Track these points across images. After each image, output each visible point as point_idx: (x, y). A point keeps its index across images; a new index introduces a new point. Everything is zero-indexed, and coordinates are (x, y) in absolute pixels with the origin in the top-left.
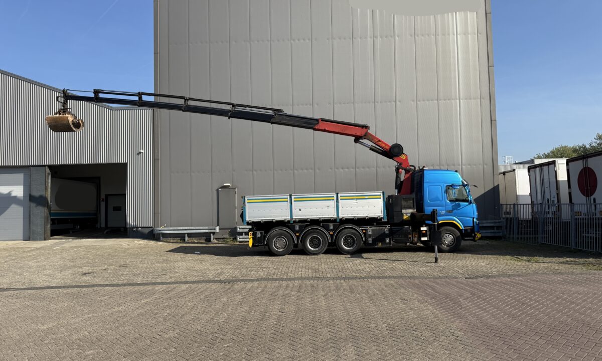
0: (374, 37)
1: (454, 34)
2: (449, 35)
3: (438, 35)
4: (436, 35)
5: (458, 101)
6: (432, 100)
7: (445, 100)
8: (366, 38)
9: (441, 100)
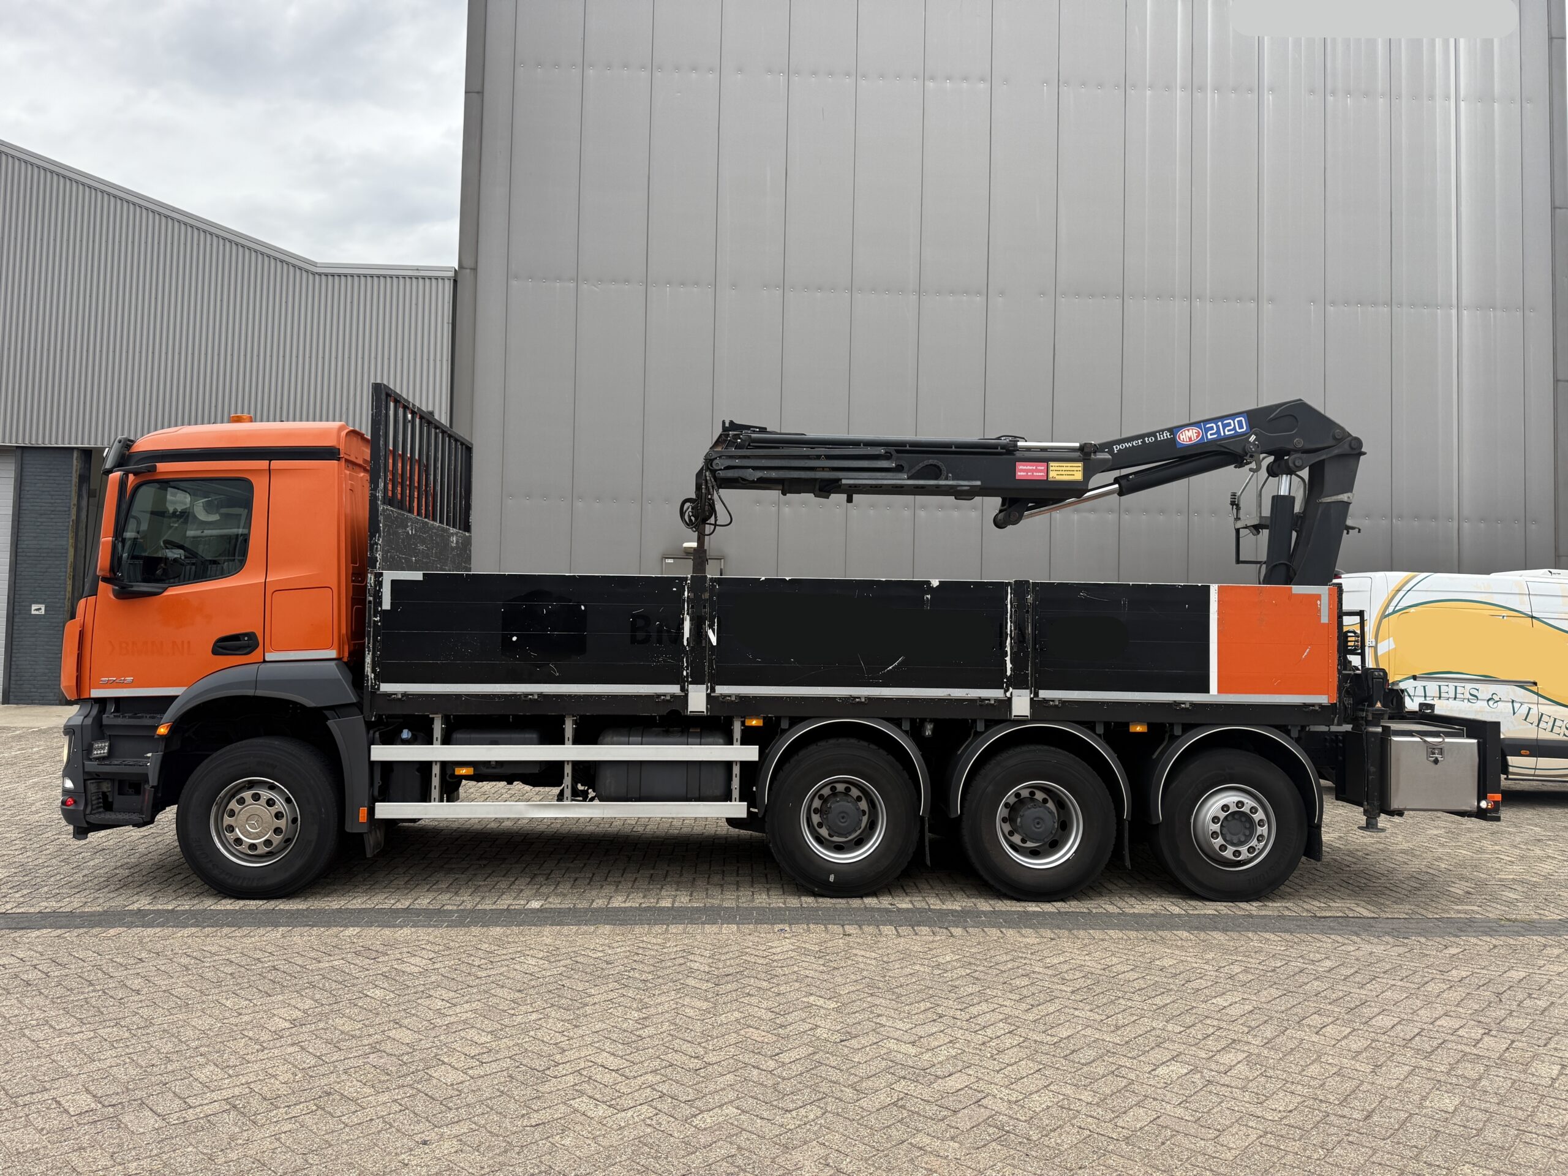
0: (1194, 86)
1: (1447, 97)
2: (1432, 97)
3: (1399, 97)
4: (1391, 95)
5: (1454, 312)
6: (1375, 304)
7: (1413, 305)
8: (1168, 88)
9: (1400, 305)
